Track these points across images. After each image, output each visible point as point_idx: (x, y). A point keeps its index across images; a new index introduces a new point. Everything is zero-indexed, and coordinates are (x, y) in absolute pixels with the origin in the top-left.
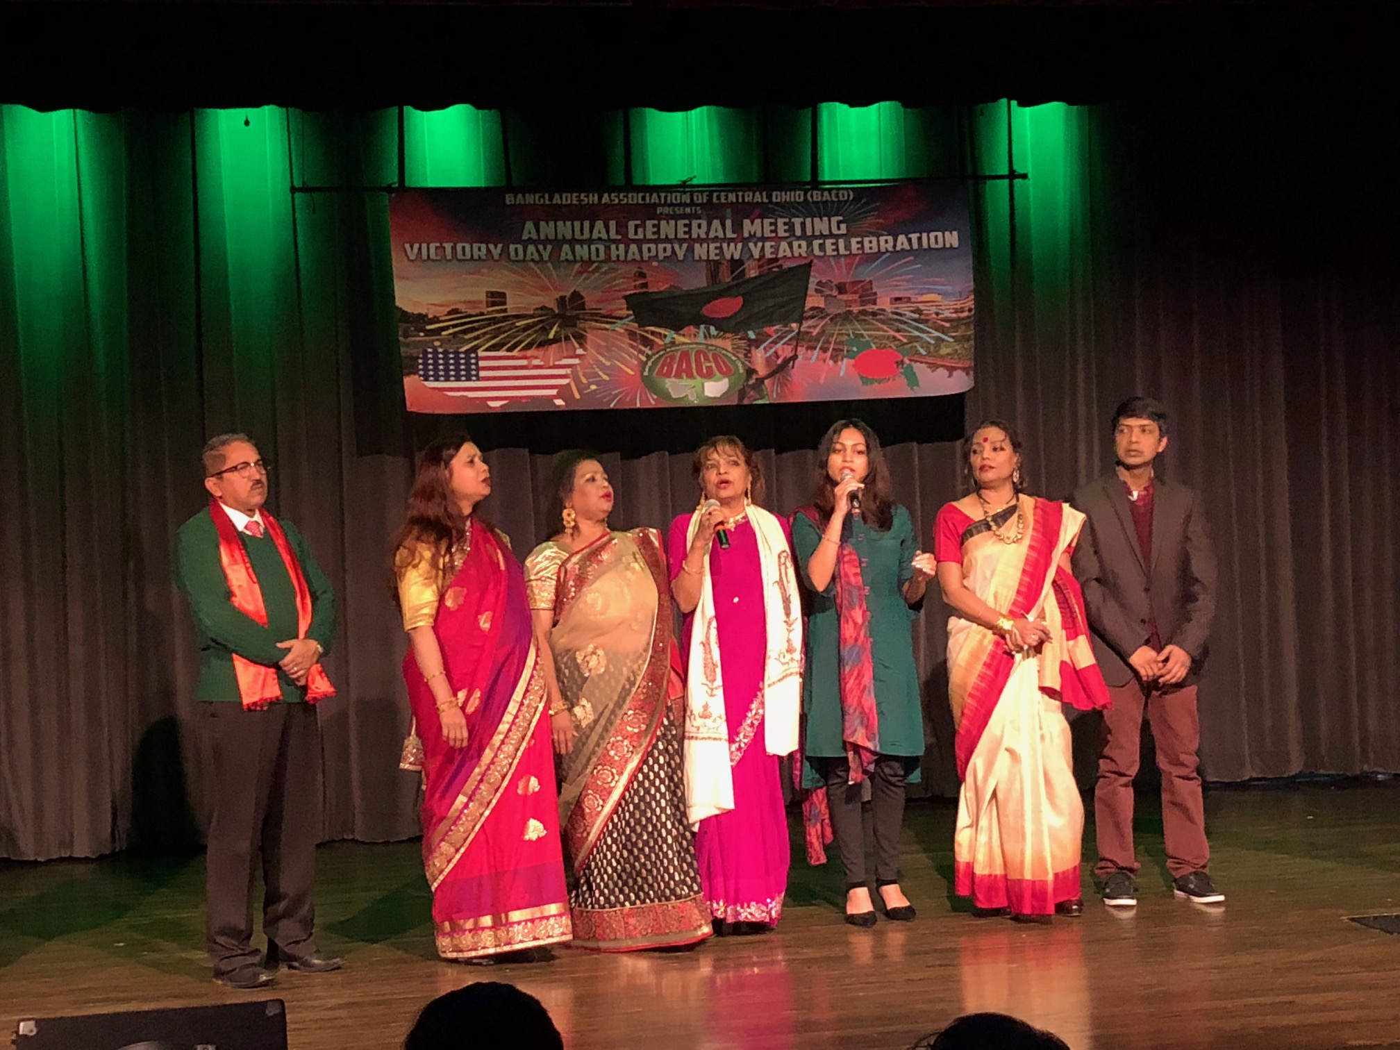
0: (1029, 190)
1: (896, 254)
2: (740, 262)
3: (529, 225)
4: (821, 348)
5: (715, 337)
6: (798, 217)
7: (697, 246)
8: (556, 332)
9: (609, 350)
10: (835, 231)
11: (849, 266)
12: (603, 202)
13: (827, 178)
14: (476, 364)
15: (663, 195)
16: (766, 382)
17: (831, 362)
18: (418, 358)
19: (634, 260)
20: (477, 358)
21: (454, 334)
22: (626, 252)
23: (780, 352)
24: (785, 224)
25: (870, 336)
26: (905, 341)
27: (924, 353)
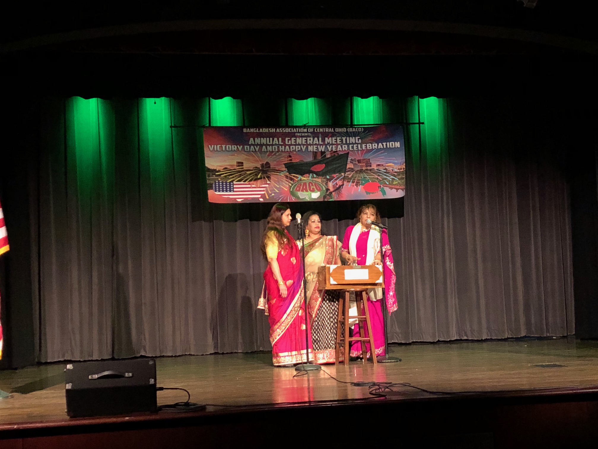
0: (426, 128)
1: (378, 150)
2: (324, 152)
3: (252, 139)
4: (352, 182)
5: (315, 178)
6: (344, 137)
7: (309, 146)
8: (260, 176)
9: (278, 182)
10: (357, 142)
11: (362, 154)
12: (277, 131)
13: (356, 124)
14: (233, 186)
15: (297, 129)
16: (333, 193)
17: (356, 187)
18: (213, 184)
19: (287, 151)
20: (233, 184)
21: (225, 176)
22: (285, 149)
23: (338, 183)
24: (340, 139)
25: (369, 178)
26: (381, 179)
27: (388, 183)
